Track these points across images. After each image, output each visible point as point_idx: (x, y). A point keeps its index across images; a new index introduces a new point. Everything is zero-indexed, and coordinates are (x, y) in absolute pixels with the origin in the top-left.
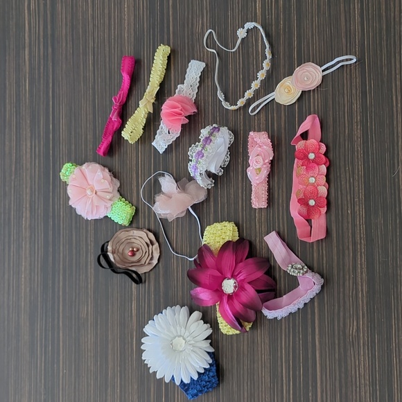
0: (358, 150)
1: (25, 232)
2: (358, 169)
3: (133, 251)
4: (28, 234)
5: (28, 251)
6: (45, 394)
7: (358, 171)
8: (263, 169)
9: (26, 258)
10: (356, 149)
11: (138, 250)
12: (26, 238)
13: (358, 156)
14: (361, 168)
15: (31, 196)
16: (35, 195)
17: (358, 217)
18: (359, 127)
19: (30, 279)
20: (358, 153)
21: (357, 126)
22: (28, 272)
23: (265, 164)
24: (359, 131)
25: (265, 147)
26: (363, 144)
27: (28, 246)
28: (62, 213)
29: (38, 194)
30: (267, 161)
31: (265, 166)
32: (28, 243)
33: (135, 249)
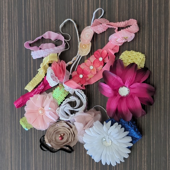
1: (5, 32)
3: (61, 136)
4: (7, 34)
5: (7, 45)
6: (22, 136)
9: (6, 50)
11: (64, 135)
12: (5, 36)
15: (9, 8)
16: (11, 7)
19: (10, 63)
22: (8, 59)
27: (7, 42)
28: (31, 19)
29: (14, 6)
32: (7, 40)
33: (62, 135)
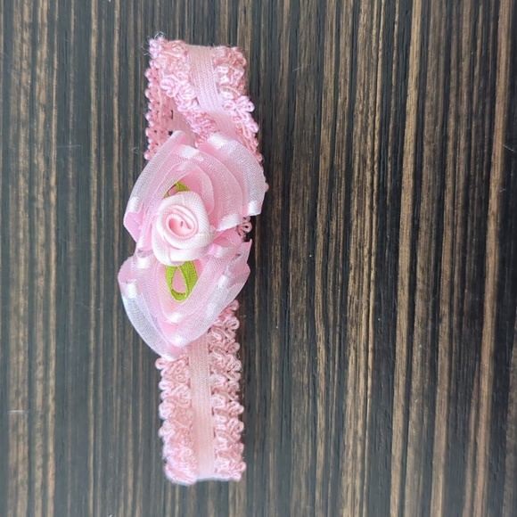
0: (32, 167)
2: (32, 263)
7: (32, 275)
8: (207, 269)
10: (23, 163)
13: (31, 199)
14: (47, 257)
17: (23, 493)
18: (43, 52)
20: (31, 184)
21: (34, 44)
23: (218, 239)
24: (41, 73)
25: (217, 141)
26: (62, 139)
30: (229, 222)
31: (219, 251)
